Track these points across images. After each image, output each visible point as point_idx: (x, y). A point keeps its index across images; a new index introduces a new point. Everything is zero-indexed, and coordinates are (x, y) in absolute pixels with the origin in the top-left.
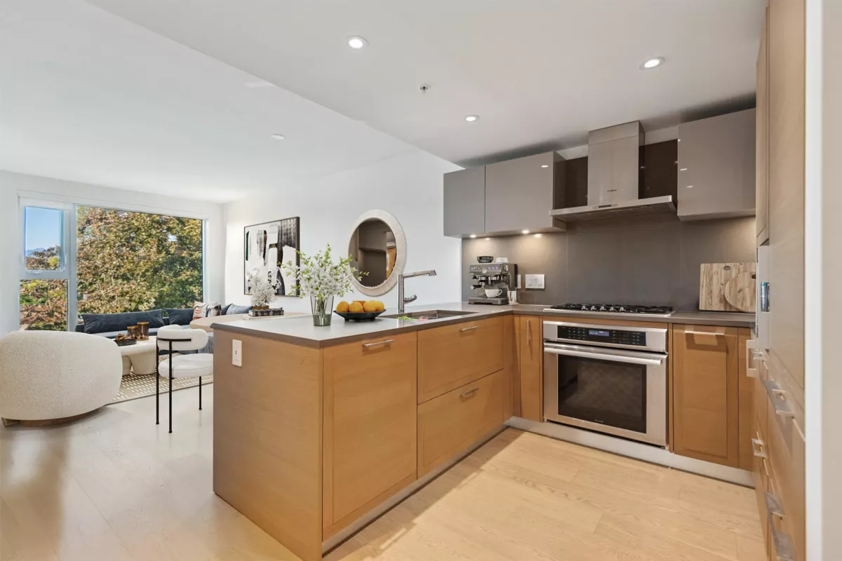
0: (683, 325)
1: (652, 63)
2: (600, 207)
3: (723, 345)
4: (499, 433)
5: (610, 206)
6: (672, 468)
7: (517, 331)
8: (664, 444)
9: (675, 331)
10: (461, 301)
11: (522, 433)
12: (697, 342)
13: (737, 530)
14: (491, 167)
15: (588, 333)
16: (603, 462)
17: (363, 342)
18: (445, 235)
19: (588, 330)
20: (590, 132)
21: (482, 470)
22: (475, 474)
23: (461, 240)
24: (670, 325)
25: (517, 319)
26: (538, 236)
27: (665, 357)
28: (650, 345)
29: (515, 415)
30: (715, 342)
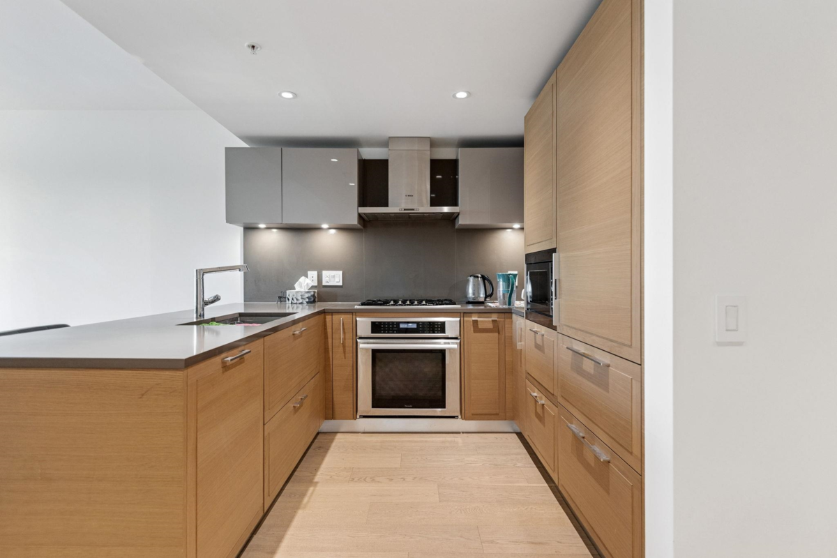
0: (470, 313)
1: (462, 95)
2: (405, 210)
3: (496, 328)
4: (313, 442)
5: (413, 210)
6: (463, 433)
7: (329, 330)
8: (458, 413)
9: (466, 319)
10: (243, 302)
11: (335, 436)
12: (480, 326)
13: (519, 465)
14: (289, 151)
15: (399, 326)
16: (416, 442)
17: (223, 355)
18: (228, 221)
19: (398, 323)
20: (390, 137)
21: (317, 483)
22: (311, 489)
23: (242, 228)
24: (462, 314)
25: (328, 318)
26: (333, 231)
27: (458, 341)
28: (448, 333)
29: (327, 418)
30: (490, 326)
